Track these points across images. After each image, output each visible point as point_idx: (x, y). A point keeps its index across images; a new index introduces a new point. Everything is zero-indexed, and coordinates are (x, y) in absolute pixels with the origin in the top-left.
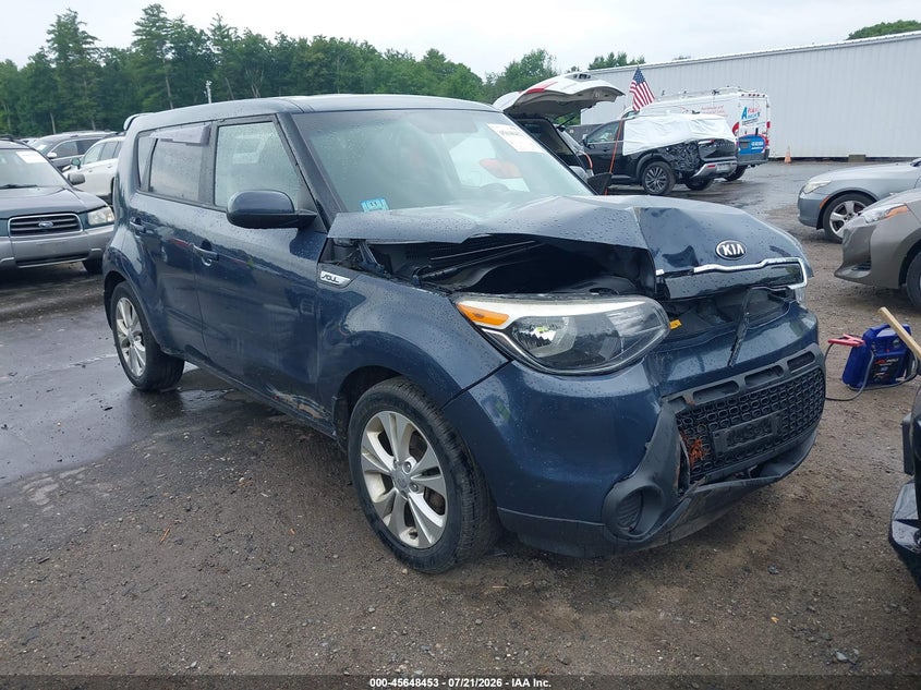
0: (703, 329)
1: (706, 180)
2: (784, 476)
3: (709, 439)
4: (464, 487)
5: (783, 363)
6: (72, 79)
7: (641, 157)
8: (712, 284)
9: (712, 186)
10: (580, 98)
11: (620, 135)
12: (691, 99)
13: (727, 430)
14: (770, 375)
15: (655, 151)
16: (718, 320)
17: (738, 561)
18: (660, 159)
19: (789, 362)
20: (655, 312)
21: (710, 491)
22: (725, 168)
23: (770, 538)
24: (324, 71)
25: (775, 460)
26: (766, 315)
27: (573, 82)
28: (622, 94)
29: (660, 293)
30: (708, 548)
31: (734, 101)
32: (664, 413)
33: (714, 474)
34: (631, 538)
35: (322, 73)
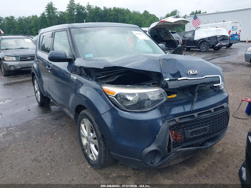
0: (184, 98)
1: (219, 47)
2: (210, 147)
3: (184, 133)
4: (102, 145)
5: (212, 110)
6: (51, 20)
7: (199, 41)
8: (183, 84)
9: (221, 49)
10: (176, 23)
11: (194, 34)
12: (217, 23)
13: (190, 131)
14: (207, 113)
15: (204, 39)
16: (190, 95)
17: (193, 172)
18: (205, 41)
19: (214, 109)
20: (162, 93)
21: (182, 150)
22: (225, 44)
23: (206, 165)
24: (116, 17)
25: (208, 141)
26: (208, 93)
27: (174, 19)
28: (189, 22)
29: (165, 87)
30: (185, 167)
31: (229, 24)
32: (163, 126)
33: (185, 145)
34: (151, 166)
35: (115, 17)
